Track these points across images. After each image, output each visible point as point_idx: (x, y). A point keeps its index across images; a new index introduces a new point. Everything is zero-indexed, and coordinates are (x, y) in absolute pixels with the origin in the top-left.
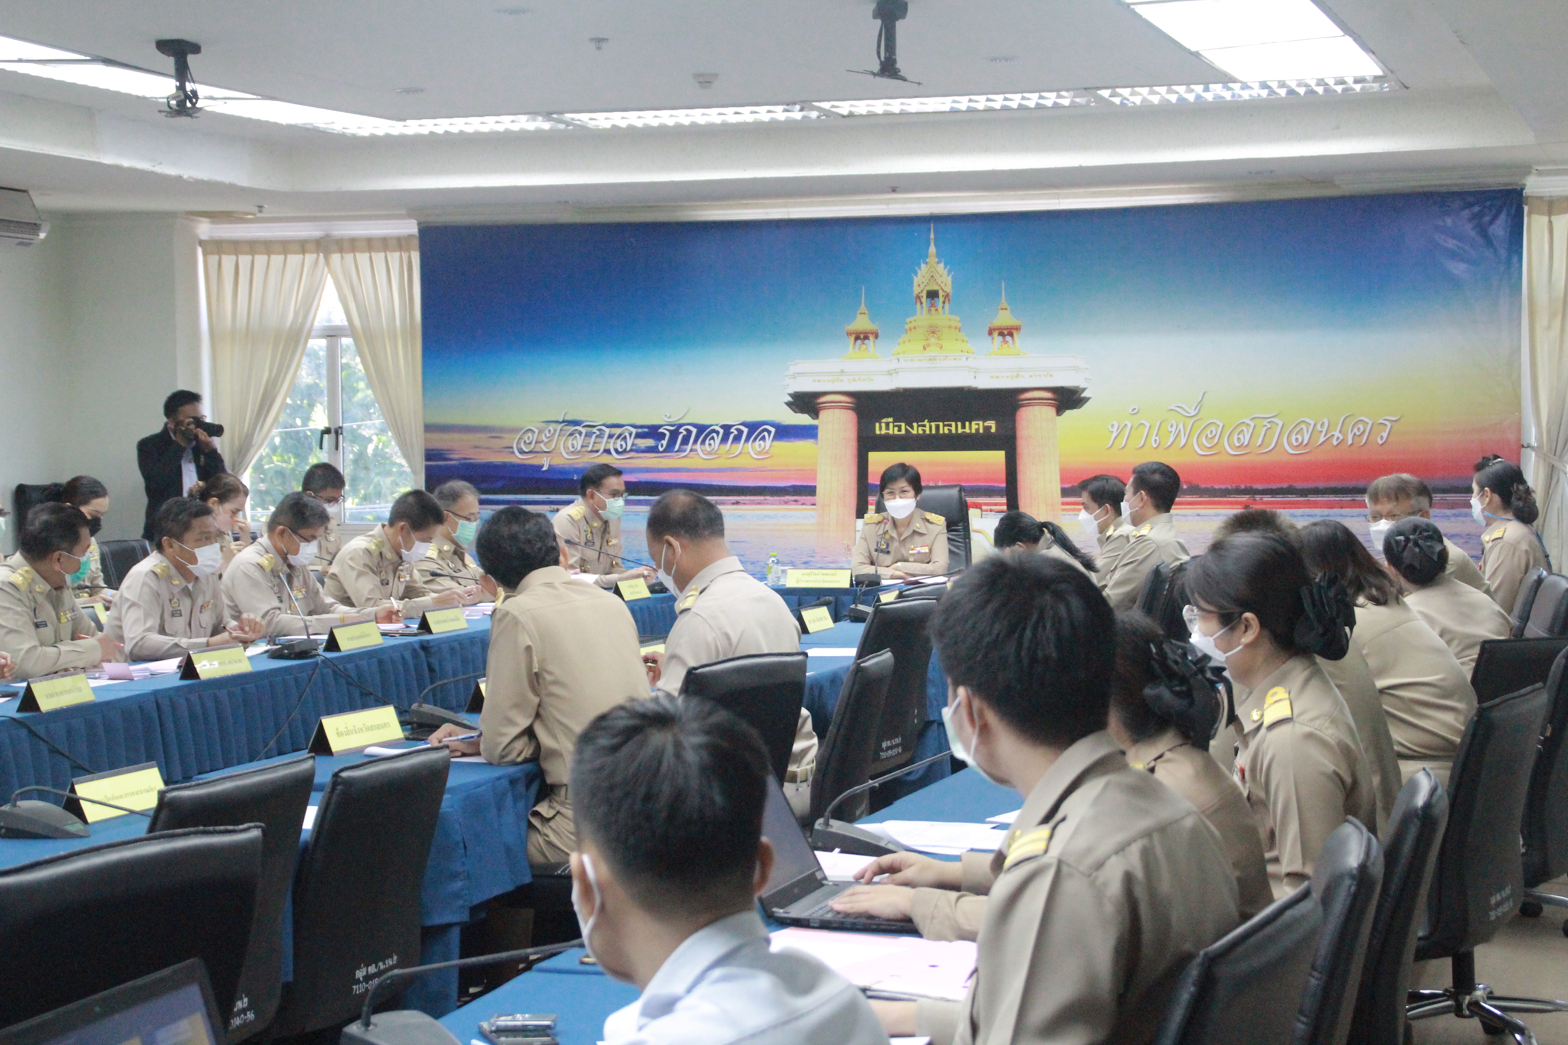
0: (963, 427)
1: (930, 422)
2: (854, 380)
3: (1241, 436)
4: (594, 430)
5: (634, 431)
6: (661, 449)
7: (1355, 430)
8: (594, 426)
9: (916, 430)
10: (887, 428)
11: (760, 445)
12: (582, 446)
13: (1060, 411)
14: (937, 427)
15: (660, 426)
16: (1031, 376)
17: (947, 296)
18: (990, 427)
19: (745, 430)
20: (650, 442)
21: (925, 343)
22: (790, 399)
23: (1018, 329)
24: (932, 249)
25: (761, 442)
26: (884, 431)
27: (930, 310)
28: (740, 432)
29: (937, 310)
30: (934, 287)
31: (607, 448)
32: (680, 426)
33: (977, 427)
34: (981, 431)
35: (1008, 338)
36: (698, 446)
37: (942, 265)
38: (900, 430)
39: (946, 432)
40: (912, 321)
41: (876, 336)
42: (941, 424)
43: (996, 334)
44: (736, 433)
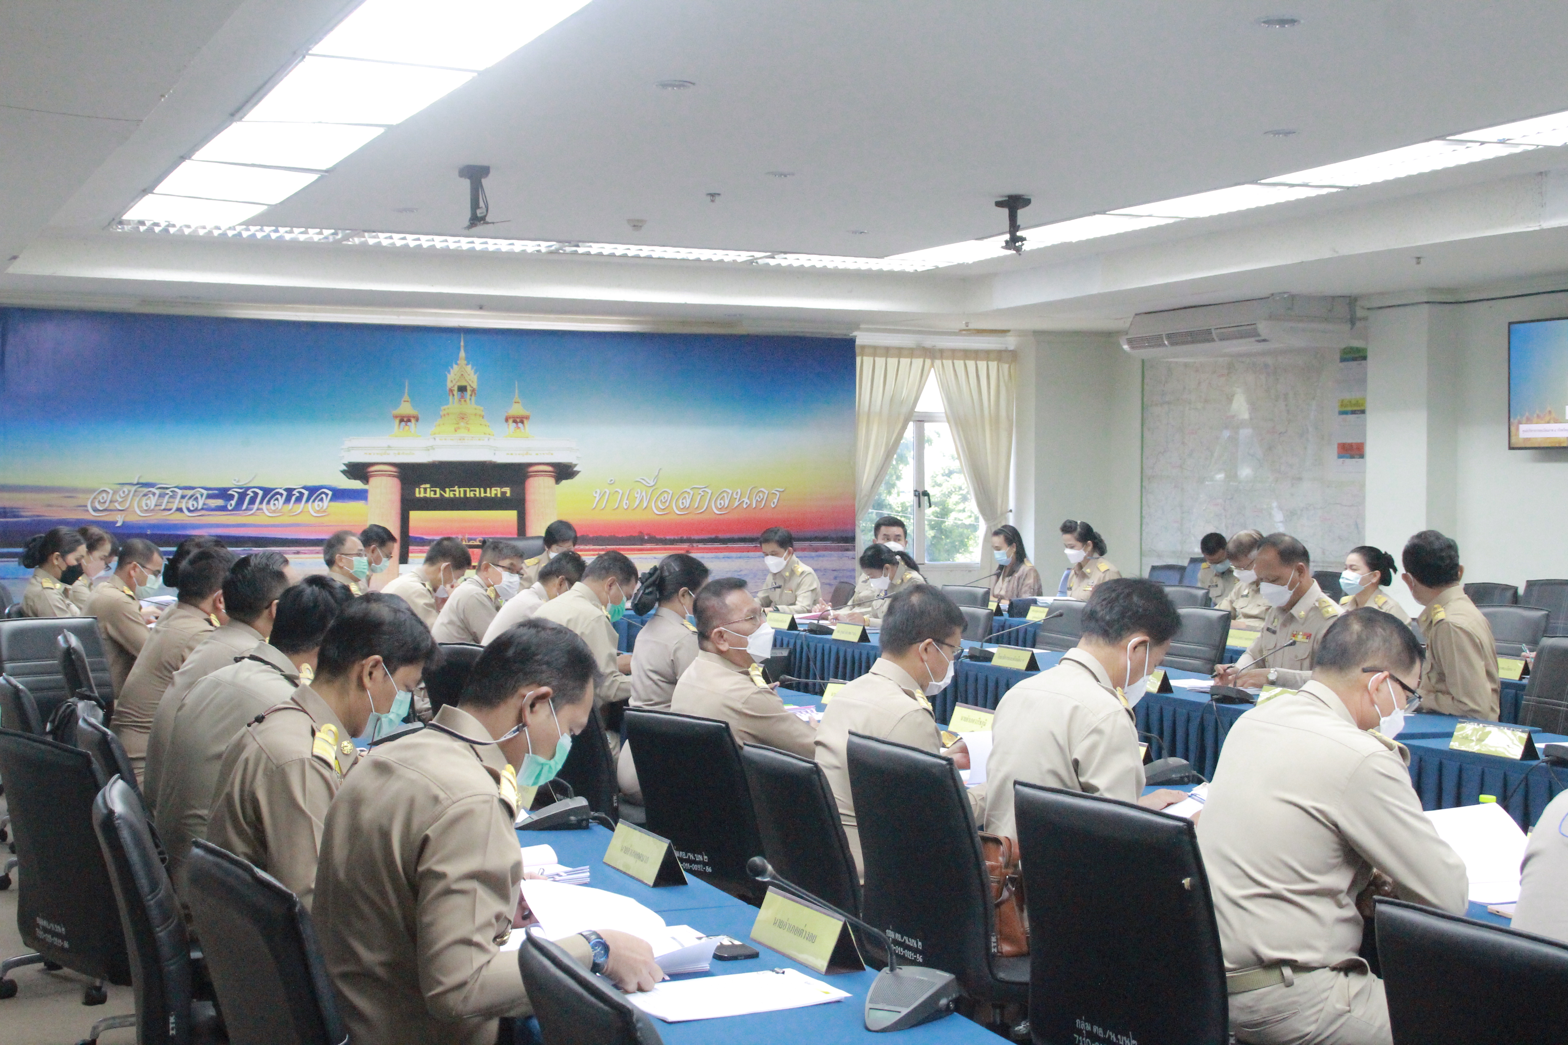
0: (485, 492)
1: (459, 487)
2: (399, 454)
3: (684, 501)
4: (168, 491)
5: (205, 492)
6: (230, 508)
7: (757, 498)
8: (167, 488)
9: (448, 494)
10: (425, 492)
11: (318, 505)
12: (156, 505)
13: (558, 479)
14: (465, 492)
15: (230, 489)
16: (537, 454)
17: (473, 391)
18: (505, 493)
19: (306, 493)
20: (220, 502)
21: (456, 426)
22: (345, 468)
23: (527, 418)
24: (462, 354)
25: (320, 503)
26: (422, 495)
27: (460, 401)
28: (302, 494)
29: (465, 401)
30: (464, 383)
31: (180, 507)
32: (248, 488)
33: (495, 492)
34: (499, 495)
35: (520, 425)
36: (264, 506)
37: (469, 367)
38: (435, 494)
39: (472, 495)
40: (445, 409)
41: (417, 420)
42: (468, 489)
43: (511, 421)
44: (298, 495)
